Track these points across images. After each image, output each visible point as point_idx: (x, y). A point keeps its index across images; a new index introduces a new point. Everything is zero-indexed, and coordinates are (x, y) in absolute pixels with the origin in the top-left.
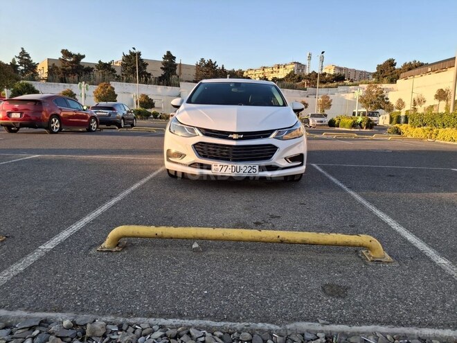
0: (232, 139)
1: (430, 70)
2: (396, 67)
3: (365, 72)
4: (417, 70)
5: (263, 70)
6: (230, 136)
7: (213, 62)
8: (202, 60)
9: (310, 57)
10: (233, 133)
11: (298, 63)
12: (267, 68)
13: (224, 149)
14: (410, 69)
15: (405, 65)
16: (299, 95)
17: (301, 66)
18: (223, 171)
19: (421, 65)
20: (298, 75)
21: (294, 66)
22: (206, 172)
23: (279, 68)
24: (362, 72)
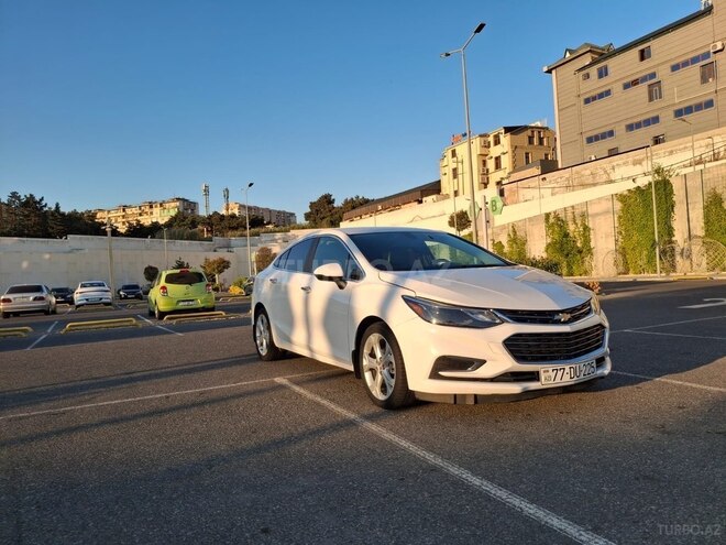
0: (558, 322)
1: (380, 208)
2: (335, 205)
3: (284, 213)
4: (364, 209)
5: (124, 210)
6: (556, 317)
7: (37, 199)
8: (14, 195)
9: (207, 191)
10: (558, 312)
11: (184, 200)
12: (130, 207)
13: (552, 340)
14: (354, 208)
15: (346, 202)
16: (200, 248)
17: (189, 205)
18: (558, 380)
19: (366, 202)
20: (190, 218)
21: (178, 204)
22: (533, 386)
23: (151, 207)
24: (279, 212)
